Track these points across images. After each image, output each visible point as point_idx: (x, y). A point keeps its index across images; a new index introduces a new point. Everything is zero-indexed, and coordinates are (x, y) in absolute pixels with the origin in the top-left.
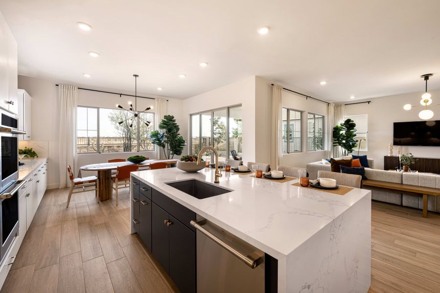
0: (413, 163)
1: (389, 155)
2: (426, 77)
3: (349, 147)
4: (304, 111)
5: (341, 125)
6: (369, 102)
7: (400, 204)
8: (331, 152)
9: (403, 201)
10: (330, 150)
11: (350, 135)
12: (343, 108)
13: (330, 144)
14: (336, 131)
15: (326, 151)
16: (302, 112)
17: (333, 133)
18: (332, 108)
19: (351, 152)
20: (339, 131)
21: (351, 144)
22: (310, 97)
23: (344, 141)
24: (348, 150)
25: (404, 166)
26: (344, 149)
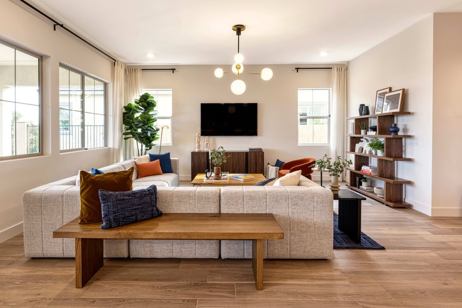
0: (225, 161)
1: (197, 150)
2: (239, 29)
3: (147, 139)
4: (49, 57)
5: (136, 102)
6: (173, 70)
7: (217, 257)
8: (119, 150)
9: (222, 249)
10: (117, 146)
11: (147, 121)
12: (139, 74)
13: (118, 135)
14: (128, 112)
15: (109, 149)
16: (41, 58)
17: (124, 117)
18: (120, 71)
19: (150, 148)
20: (133, 114)
21: (149, 135)
22: (62, 26)
23: (139, 130)
24: (147, 146)
25: (215, 168)
26: (140, 145)
